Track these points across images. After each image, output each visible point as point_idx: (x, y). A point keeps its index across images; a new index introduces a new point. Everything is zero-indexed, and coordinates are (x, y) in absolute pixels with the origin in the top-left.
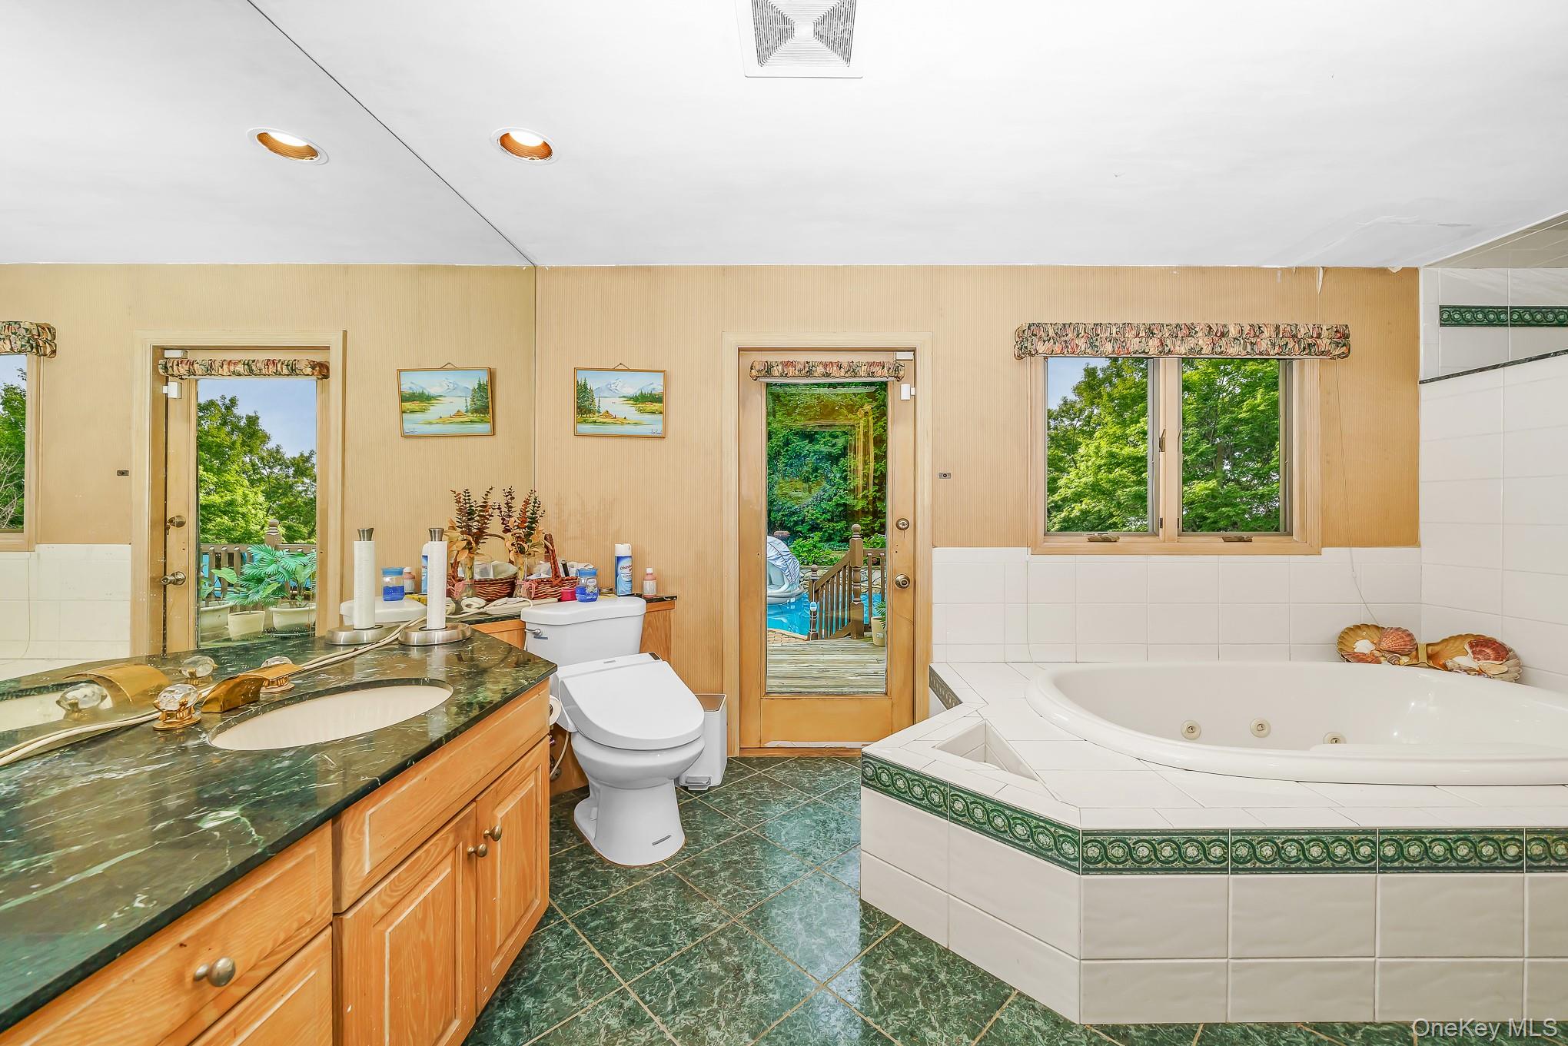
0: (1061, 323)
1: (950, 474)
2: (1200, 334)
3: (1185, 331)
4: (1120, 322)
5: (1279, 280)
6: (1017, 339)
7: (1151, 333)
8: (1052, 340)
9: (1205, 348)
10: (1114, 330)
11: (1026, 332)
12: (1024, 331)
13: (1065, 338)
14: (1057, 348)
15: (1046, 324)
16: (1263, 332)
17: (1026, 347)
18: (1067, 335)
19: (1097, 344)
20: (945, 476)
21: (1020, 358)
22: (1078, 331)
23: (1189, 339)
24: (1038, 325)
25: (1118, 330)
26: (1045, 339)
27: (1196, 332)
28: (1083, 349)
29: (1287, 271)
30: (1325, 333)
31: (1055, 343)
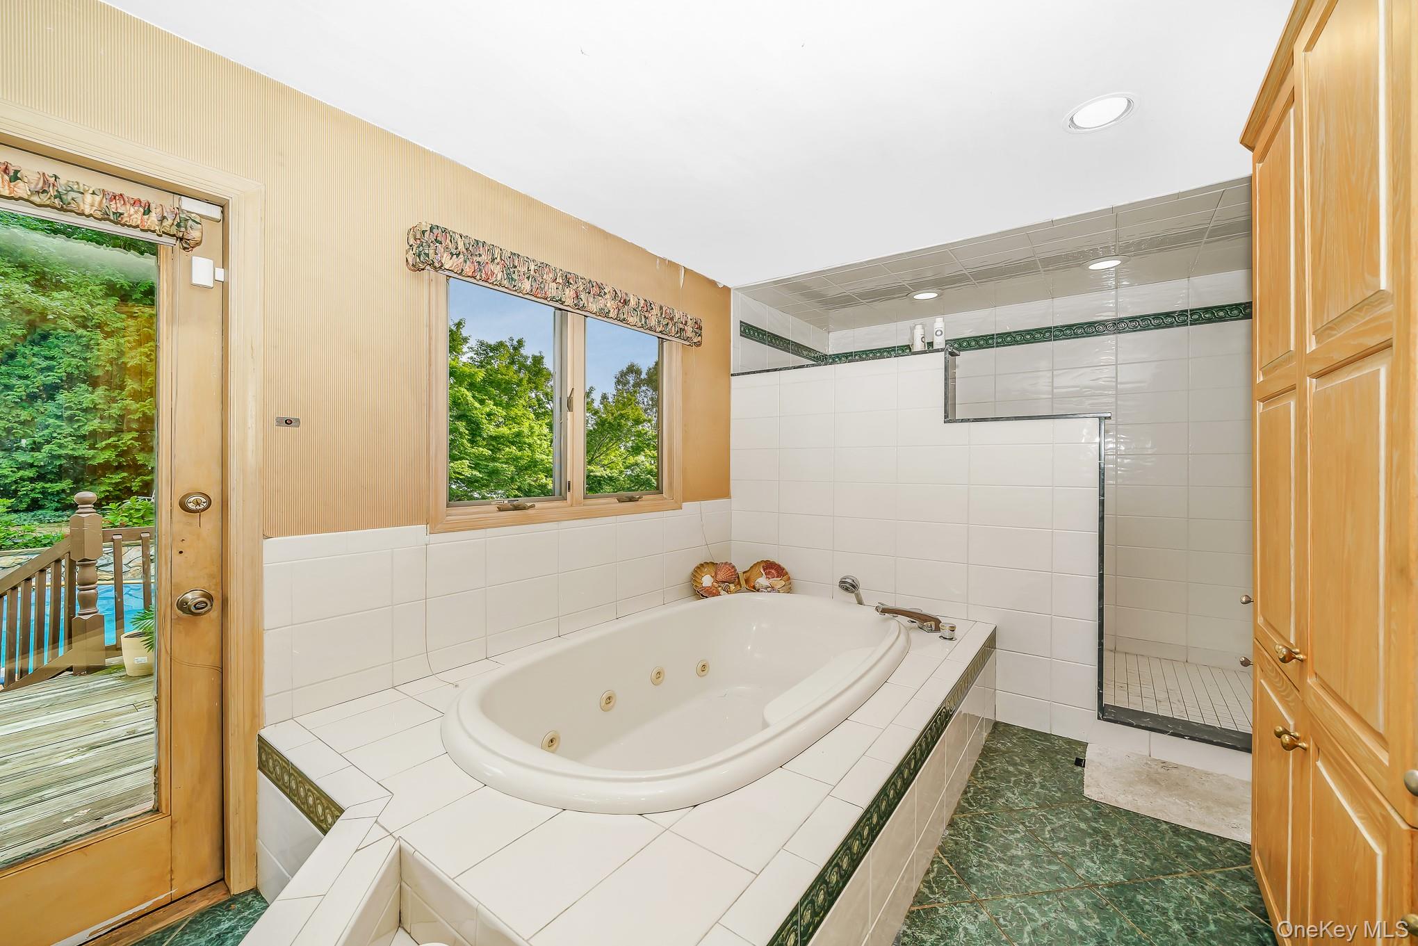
0: (473, 238)
1: (298, 420)
2: (607, 296)
3: (596, 290)
4: (539, 260)
5: (658, 267)
6: (412, 241)
7: (567, 282)
8: (461, 256)
9: (612, 311)
10: (532, 267)
11: (427, 234)
12: (424, 232)
13: (478, 259)
14: (468, 269)
15: (454, 232)
16: (652, 309)
17: (427, 255)
18: (480, 255)
19: (515, 277)
20: (288, 422)
21: (416, 268)
22: (493, 255)
23: (600, 298)
24: (445, 231)
25: (536, 268)
26: (454, 251)
27: (605, 294)
28: (499, 278)
29: (663, 260)
30: (689, 323)
31: (465, 262)
